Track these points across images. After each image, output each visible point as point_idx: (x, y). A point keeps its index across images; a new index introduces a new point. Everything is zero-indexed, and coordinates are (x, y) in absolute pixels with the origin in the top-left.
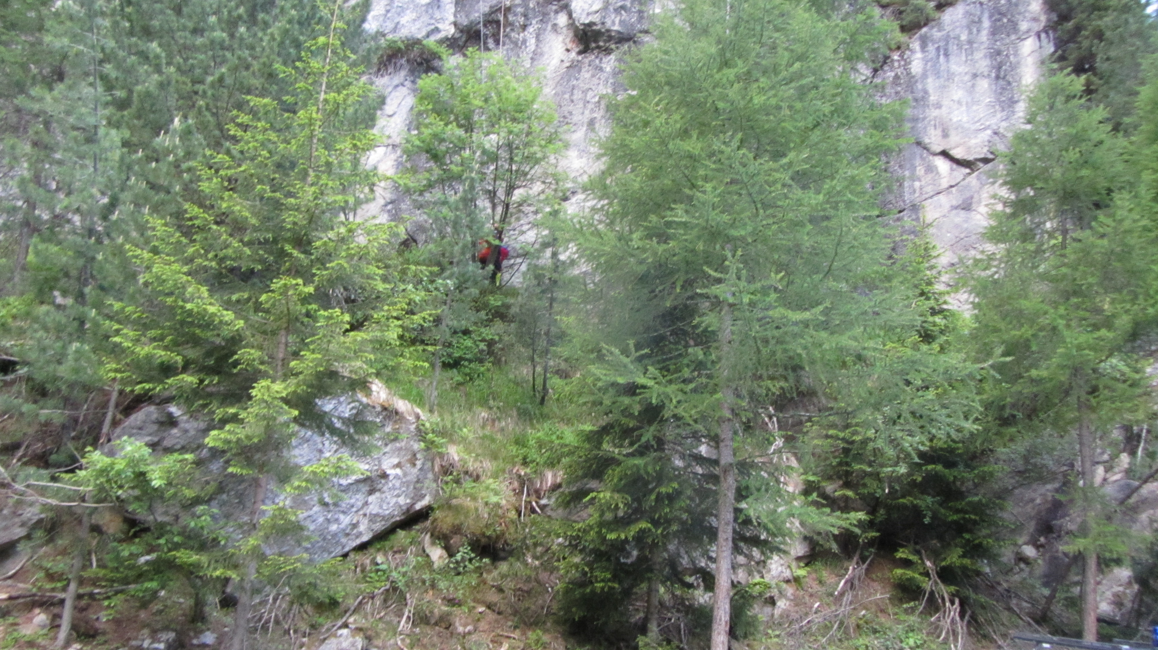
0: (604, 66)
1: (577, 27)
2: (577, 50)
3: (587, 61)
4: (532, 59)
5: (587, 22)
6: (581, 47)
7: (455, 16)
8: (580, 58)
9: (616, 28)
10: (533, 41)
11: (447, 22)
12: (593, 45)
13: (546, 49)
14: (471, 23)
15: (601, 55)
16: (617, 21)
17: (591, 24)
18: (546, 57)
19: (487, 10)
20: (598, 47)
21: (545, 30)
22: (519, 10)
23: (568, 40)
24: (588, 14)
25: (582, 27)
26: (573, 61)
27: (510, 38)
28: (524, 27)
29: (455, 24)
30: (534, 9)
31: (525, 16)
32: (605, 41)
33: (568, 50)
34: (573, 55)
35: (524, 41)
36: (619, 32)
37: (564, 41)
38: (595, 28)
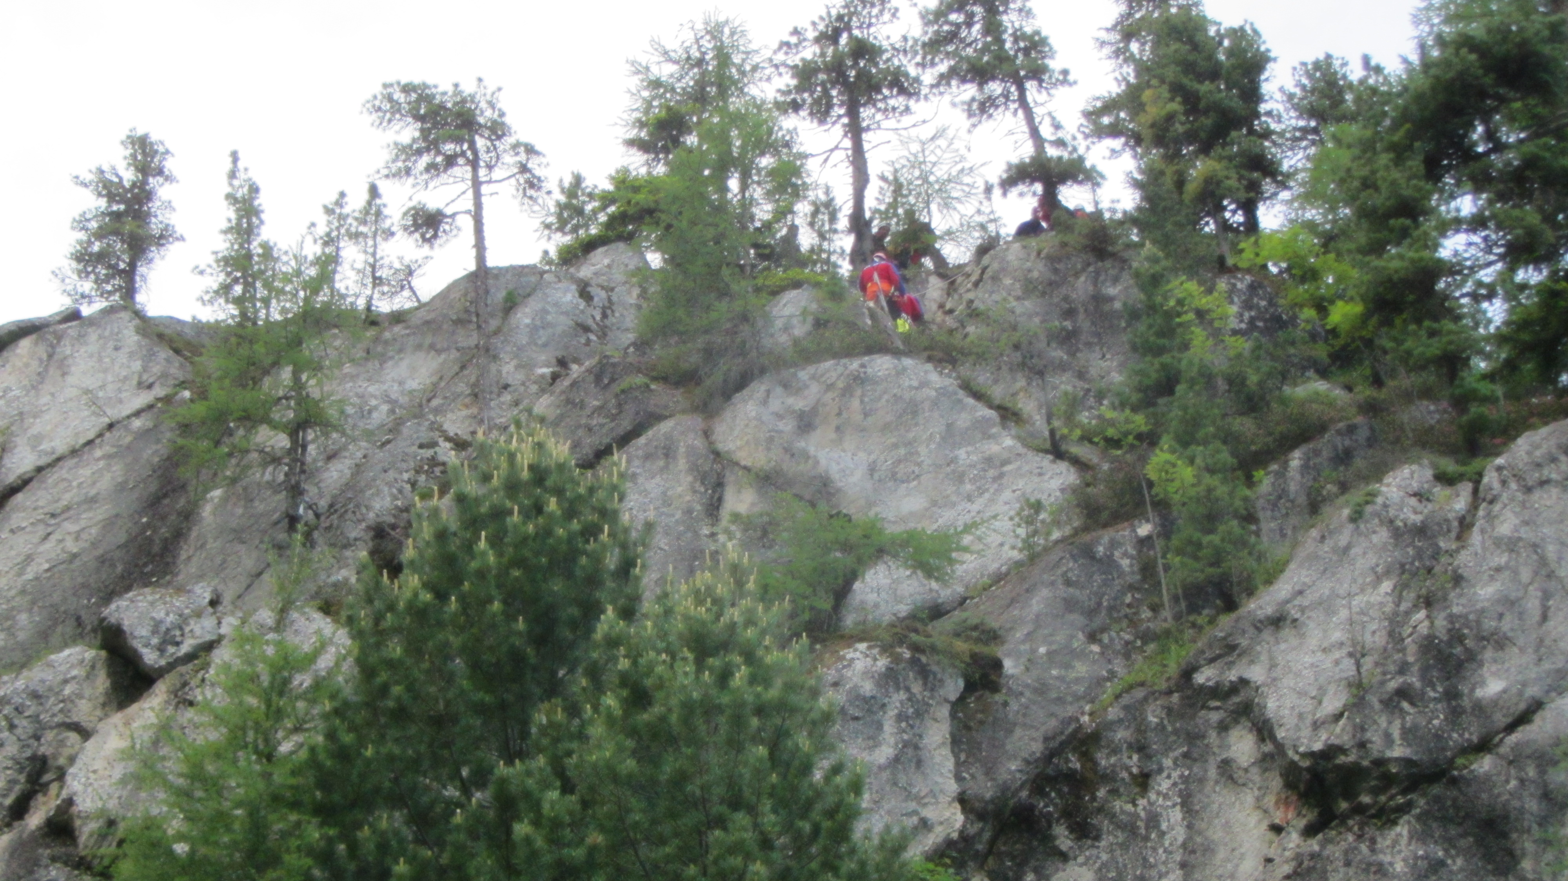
0: (1387, 859)
1: (1293, 763)
2: (1302, 823)
3: (1335, 851)
4: (1183, 865)
5: (1318, 746)
6: (1310, 816)
7: (959, 778)
8: (1314, 845)
9: (1398, 751)
10: (1177, 815)
11: (944, 799)
12: (1344, 805)
13: (1216, 834)
14: (1004, 788)
15: (1370, 831)
16: (1396, 733)
17: (1330, 752)
18: (1221, 854)
19: (1037, 748)
20: (1359, 810)
21: (1201, 781)
22: (1121, 735)
23: (1270, 800)
24: (1316, 726)
25: (1306, 763)
26: (1298, 858)
27: (1112, 816)
28: (1143, 781)
29: (963, 800)
30: (1161, 727)
31: (1141, 748)
32: (1376, 792)
33: (1277, 829)
34: (1293, 840)
35: (1153, 820)
36: (1407, 762)
37: (1259, 806)
38: (1341, 759)
